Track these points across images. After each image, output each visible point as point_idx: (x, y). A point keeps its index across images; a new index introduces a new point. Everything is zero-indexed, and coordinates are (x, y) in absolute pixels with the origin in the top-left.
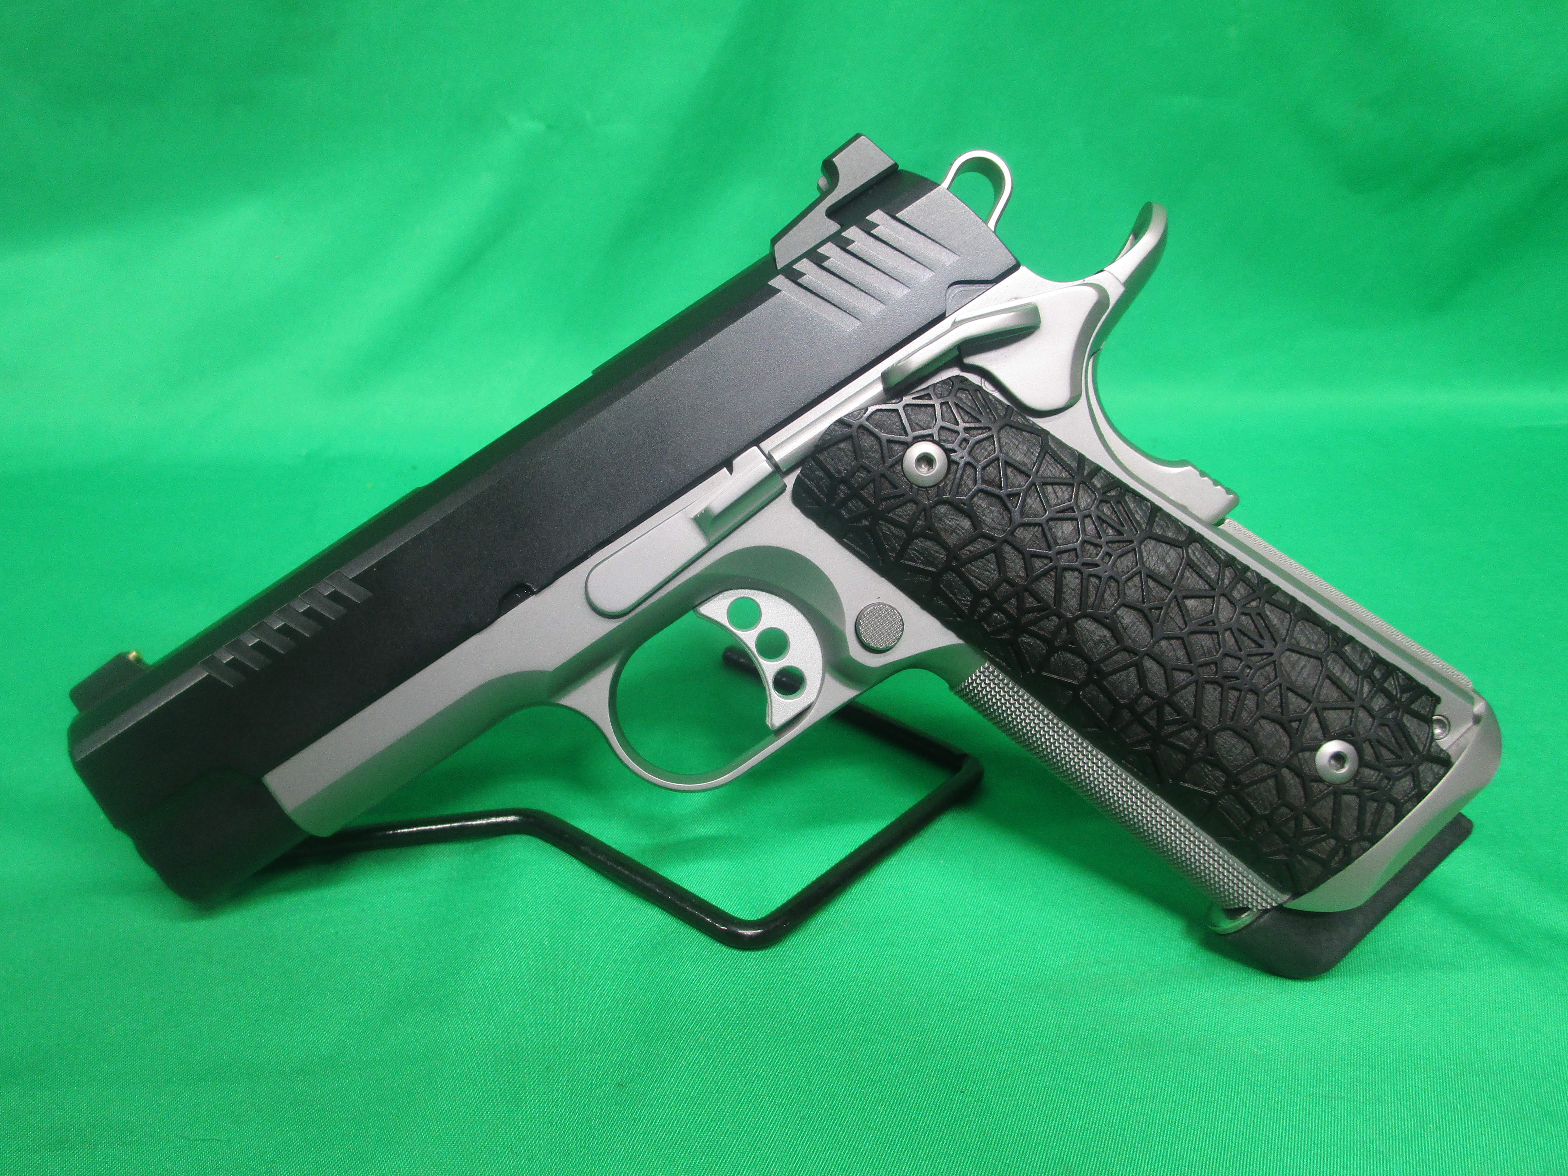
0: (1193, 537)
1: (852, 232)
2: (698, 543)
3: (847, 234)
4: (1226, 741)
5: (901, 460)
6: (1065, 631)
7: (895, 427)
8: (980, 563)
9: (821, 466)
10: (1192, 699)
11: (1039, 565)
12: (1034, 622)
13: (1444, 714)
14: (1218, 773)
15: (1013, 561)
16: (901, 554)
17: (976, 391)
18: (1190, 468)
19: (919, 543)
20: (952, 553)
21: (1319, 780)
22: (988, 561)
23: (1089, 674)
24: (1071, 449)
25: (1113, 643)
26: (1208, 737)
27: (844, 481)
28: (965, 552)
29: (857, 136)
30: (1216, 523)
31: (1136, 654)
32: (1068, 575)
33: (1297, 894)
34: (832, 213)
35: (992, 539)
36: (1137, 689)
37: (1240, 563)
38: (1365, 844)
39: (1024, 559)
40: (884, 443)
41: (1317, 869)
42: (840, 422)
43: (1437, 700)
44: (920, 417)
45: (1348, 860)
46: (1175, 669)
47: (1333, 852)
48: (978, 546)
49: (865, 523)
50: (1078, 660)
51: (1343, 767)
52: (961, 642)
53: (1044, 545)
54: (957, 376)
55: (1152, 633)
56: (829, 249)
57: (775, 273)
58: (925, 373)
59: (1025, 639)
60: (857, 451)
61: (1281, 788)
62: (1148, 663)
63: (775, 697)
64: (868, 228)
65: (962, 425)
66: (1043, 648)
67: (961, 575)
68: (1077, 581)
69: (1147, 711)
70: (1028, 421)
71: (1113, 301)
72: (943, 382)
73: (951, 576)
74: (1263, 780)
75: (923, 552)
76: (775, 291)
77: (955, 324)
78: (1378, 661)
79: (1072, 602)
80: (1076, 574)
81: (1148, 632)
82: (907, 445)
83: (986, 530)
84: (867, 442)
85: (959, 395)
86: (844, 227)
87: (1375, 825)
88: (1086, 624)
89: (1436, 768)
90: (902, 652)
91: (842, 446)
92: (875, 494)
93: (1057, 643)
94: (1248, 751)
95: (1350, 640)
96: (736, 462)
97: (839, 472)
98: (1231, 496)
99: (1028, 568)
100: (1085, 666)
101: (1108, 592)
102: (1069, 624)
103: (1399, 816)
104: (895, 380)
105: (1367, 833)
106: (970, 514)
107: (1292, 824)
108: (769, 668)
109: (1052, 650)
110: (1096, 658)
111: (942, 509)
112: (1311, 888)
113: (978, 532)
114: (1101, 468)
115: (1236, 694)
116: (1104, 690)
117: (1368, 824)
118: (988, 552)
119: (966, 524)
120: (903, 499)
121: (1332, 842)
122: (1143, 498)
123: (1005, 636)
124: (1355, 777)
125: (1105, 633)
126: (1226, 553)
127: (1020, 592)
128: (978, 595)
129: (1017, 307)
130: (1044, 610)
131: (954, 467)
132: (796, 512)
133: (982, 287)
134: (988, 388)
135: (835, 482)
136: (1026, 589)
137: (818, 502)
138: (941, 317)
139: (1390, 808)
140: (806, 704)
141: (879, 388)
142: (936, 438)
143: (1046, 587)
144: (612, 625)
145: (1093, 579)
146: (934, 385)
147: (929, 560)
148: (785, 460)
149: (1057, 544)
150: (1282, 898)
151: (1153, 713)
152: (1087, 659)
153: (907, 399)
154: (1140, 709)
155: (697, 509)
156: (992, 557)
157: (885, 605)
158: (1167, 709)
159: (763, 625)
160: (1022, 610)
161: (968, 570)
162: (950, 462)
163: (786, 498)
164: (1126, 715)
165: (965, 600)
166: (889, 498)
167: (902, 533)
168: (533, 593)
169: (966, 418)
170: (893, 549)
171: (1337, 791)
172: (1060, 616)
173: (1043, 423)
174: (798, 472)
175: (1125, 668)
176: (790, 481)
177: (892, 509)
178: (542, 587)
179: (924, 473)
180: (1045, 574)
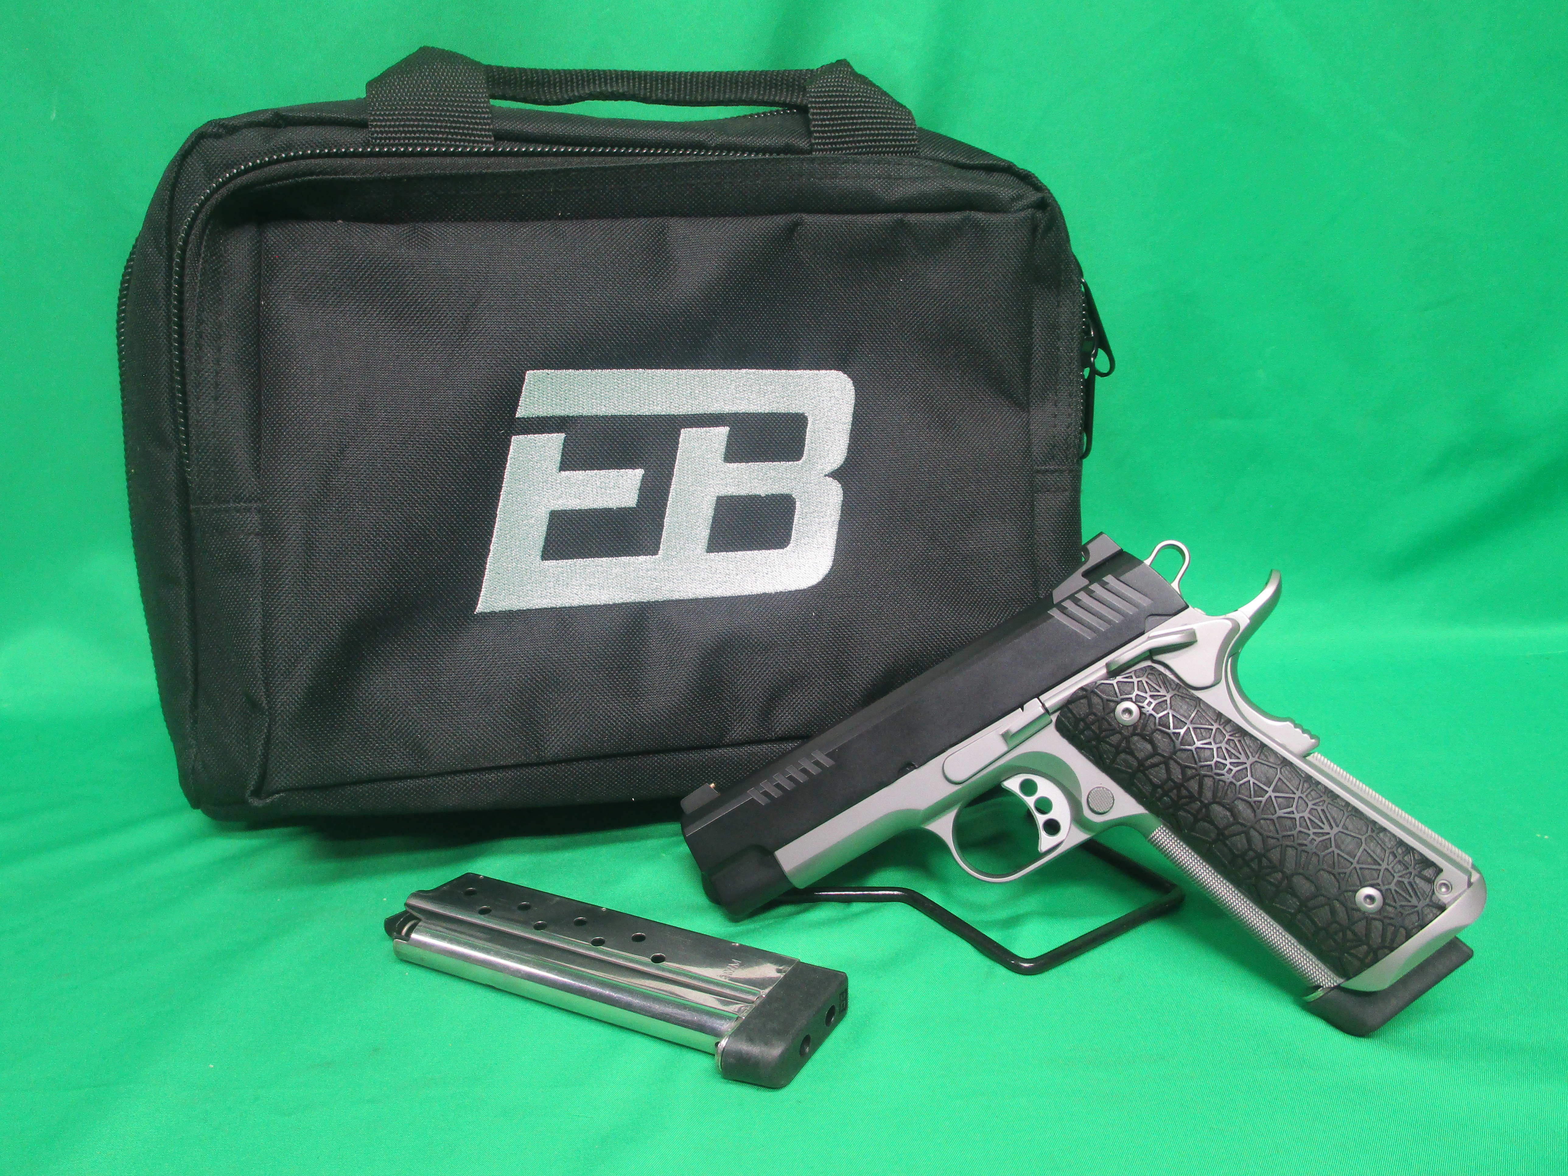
0: (1285, 762)
1: (1096, 587)
2: (1004, 748)
3: (1092, 587)
4: (1298, 881)
5: (1114, 711)
6: (1204, 810)
7: (1112, 693)
8: (1156, 769)
9: (1070, 711)
10: (1278, 855)
11: (1190, 772)
12: (1187, 804)
13: (1449, 880)
14: (1295, 900)
15: (1175, 769)
16: (1113, 761)
17: (1159, 675)
18: (1288, 723)
19: (1123, 756)
20: (1141, 763)
21: (1358, 910)
22: (1161, 768)
23: (1218, 835)
24: (1214, 709)
25: (1231, 819)
26: (1288, 878)
27: (1083, 720)
28: (1149, 762)
29: (1101, 533)
30: (1304, 756)
31: (1245, 827)
32: (1206, 779)
33: (1348, 978)
34: (1085, 575)
35: (1163, 756)
36: (1246, 846)
37: (1315, 779)
38: (1386, 951)
39: (1181, 768)
40: (1105, 701)
41: (1356, 963)
42: (1082, 689)
43: (1440, 871)
44: (1125, 688)
45: (1376, 960)
46: (1268, 837)
47: (1367, 954)
48: (1155, 760)
49: (1094, 743)
50: (1212, 827)
51: (1370, 904)
52: (1146, 812)
53: (1193, 761)
54: (1149, 666)
55: (1255, 816)
56: (1082, 596)
57: (1053, 606)
58: (1132, 663)
59: (1181, 813)
60: (1090, 705)
61: (1333, 912)
62: (1253, 833)
63: (1043, 834)
64: (1104, 585)
65: (1150, 693)
66: (1191, 818)
67: (1145, 775)
68: (1212, 783)
69: (1252, 860)
70: (1189, 692)
71: (1242, 628)
72: (1141, 669)
73: (1140, 775)
74: (1322, 906)
75: (1125, 761)
76: (1051, 617)
77: (1150, 638)
78: (1401, 843)
79: (1208, 795)
80: (1211, 779)
81: (1253, 814)
82: (1118, 703)
83: (1160, 751)
84: (1095, 700)
85: (1149, 676)
86: (1091, 583)
87: (1393, 941)
88: (1216, 808)
89: (1435, 911)
90: (1113, 815)
91: (1082, 701)
92: (1100, 728)
93: (1199, 817)
94: (1313, 889)
95: (1384, 830)
96: (1025, 706)
97: (1080, 715)
98: (1313, 741)
99: (1183, 773)
100: (1216, 831)
101: (1229, 790)
102: (1206, 806)
103: (1408, 936)
104: (1113, 667)
105: (1387, 944)
106: (1151, 742)
107: (1341, 934)
108: (1041, 819)
109: (1196, 820)
110: (1221, 826)
111: (1136, 738)
112: (1355, 975)
113: (1155, 753)
114: (1231, 720)
115: (1306, 854)
116: (1226, 845)
117: (1388, 940)
118: (1160, 763)
119: (1149, 747)
120: (1114, 732)
121: (1365, 947)
122: (1256, 739)
123: (1171, 810)
124: (1381, 910)
125: (1228, 814)
126: (1306, 773)
127: (1179, 786)
128: (1155, 787)
129: (1184, 630)
130: (1192, 798)
131: (1143, 716)
132: (1057, 735)
133: (1166, 617)
134: (1168, 673)
135: (1077, 721)
136: (1182, 785)
137: (1068, 730)
138: (1142, 633)
139: (1402, 930)
140: (1060, 840)
141: (1104, 671)
142: (1134, 700)
143: (1194, 785)
144: (957, 788)
145: (1221, 783)
146: (1135, 671)
147: (1129, 766)
148: (1051, 707)
149: (1201, 762)
150: (1340, 981)
151: (1256, 861)
152: (1216, 827)
153: (1119, 678)
154: (1247, 858)
155: (1003, 730)
156: (1163, 766)
157: (1103, 788)
158: (1264, 860)
159: (1038, 795)
160: (1180, 797)
161: (1150, 773)
162: (1141, 713)
163: (1052, 728)
164: (1240, 861)
165: (1147, 789)
166: (1108, 730)
167: (1113, 750)
168: (916, 768)
169: (1152, 689)
170: (1108, 758)
171: (1368, 918)
172: (1201, 802)
173: (1197, 694)
174: (1057, 714)
175: (1239, 834)
176: (1054, 718)
177: (1108, 737)
178: (921, 765)
179: (1126, 717)
180: (1193, 777)
